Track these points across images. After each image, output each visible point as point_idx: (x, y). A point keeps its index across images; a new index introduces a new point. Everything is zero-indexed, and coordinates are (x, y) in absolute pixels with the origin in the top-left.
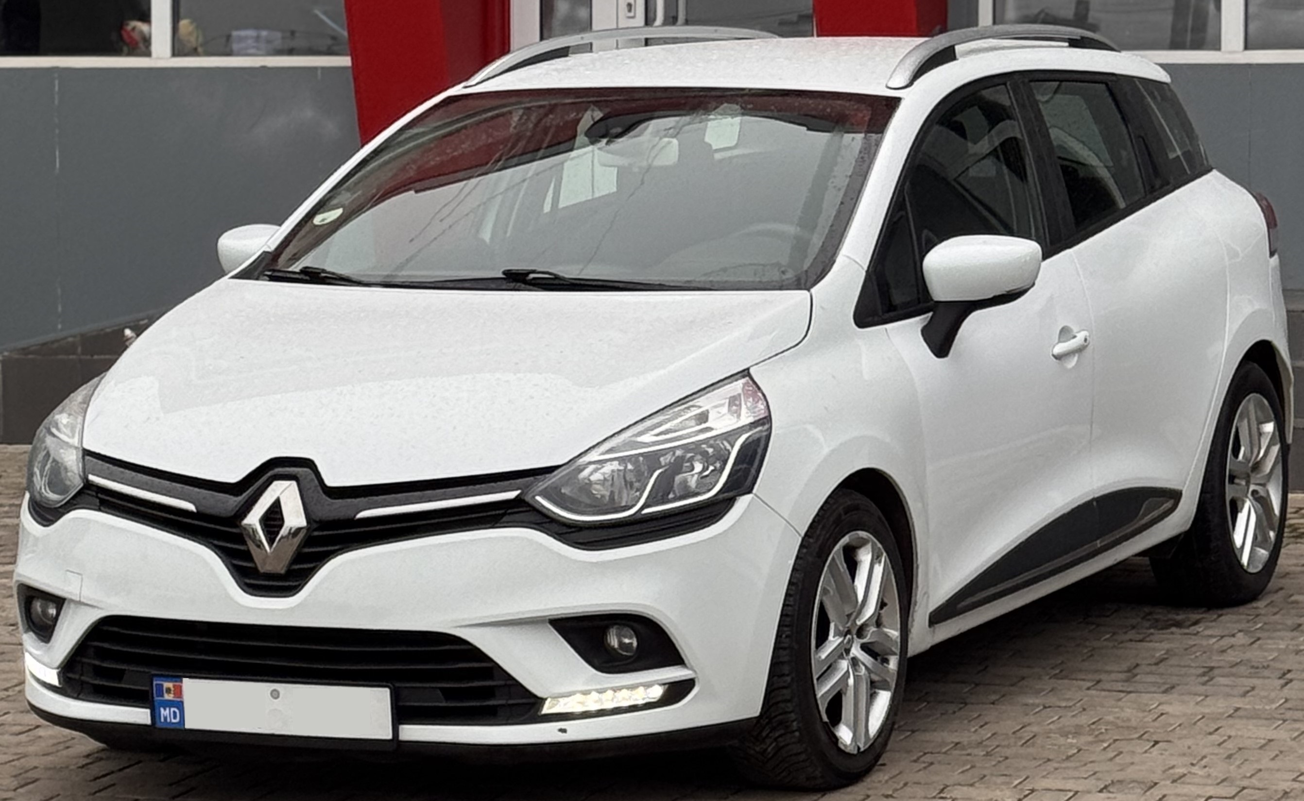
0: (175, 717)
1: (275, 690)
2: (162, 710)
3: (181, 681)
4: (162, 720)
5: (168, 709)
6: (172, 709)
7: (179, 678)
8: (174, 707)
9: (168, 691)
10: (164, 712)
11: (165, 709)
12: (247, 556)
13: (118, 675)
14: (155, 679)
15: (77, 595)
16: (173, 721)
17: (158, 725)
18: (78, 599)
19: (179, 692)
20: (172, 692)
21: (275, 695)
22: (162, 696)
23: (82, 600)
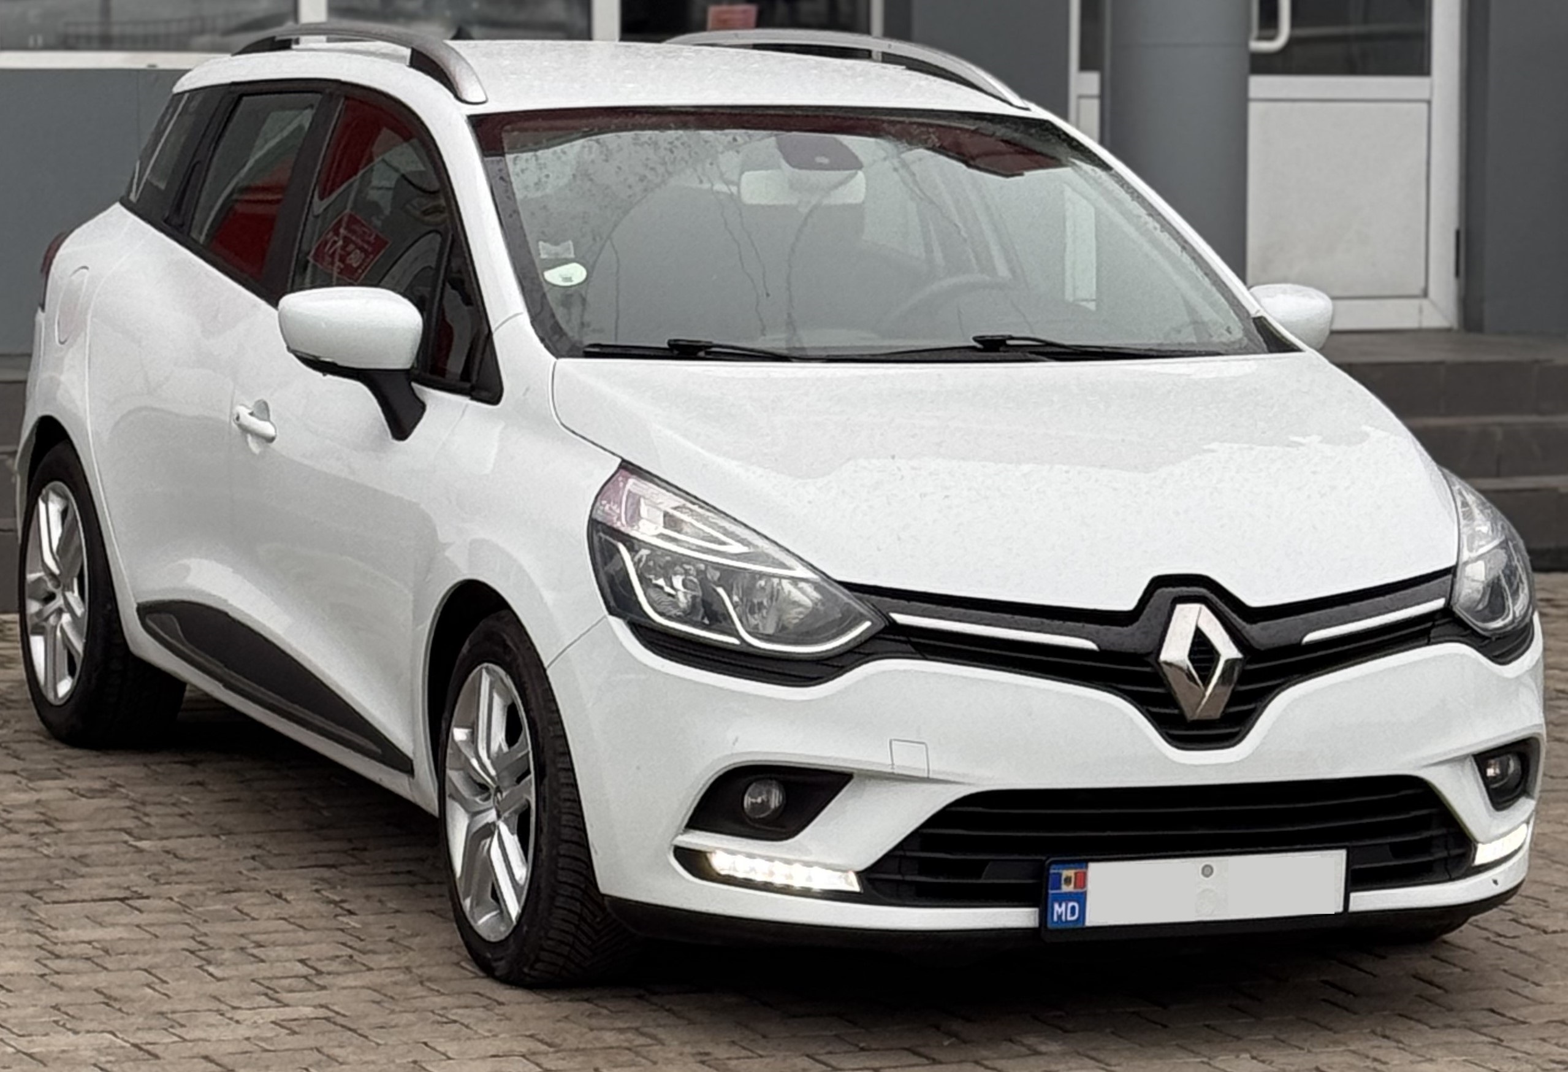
0: (1073, 913)
1: (1206, 866)
2: (1056, 906)
3: (1087, 867)
4: (1055, 918)
5: (1064, 905)
6: (1071, 904)
7: (1087, 861)
8: (1071, 900)
9: (1068, 881)
10: (1058, 909)
11: (1060, 906)
12: (1170, 699)
13: (977, 868)
14: (1053, 866)
15: (924, 770)
16: (1069, 918)
17: (1050, 926)
18: (925, 775)
19: (1082, 881)
20: (1073, 880)
21: (1207, 871)
22: (1059, 888)
23: (932, 776)
